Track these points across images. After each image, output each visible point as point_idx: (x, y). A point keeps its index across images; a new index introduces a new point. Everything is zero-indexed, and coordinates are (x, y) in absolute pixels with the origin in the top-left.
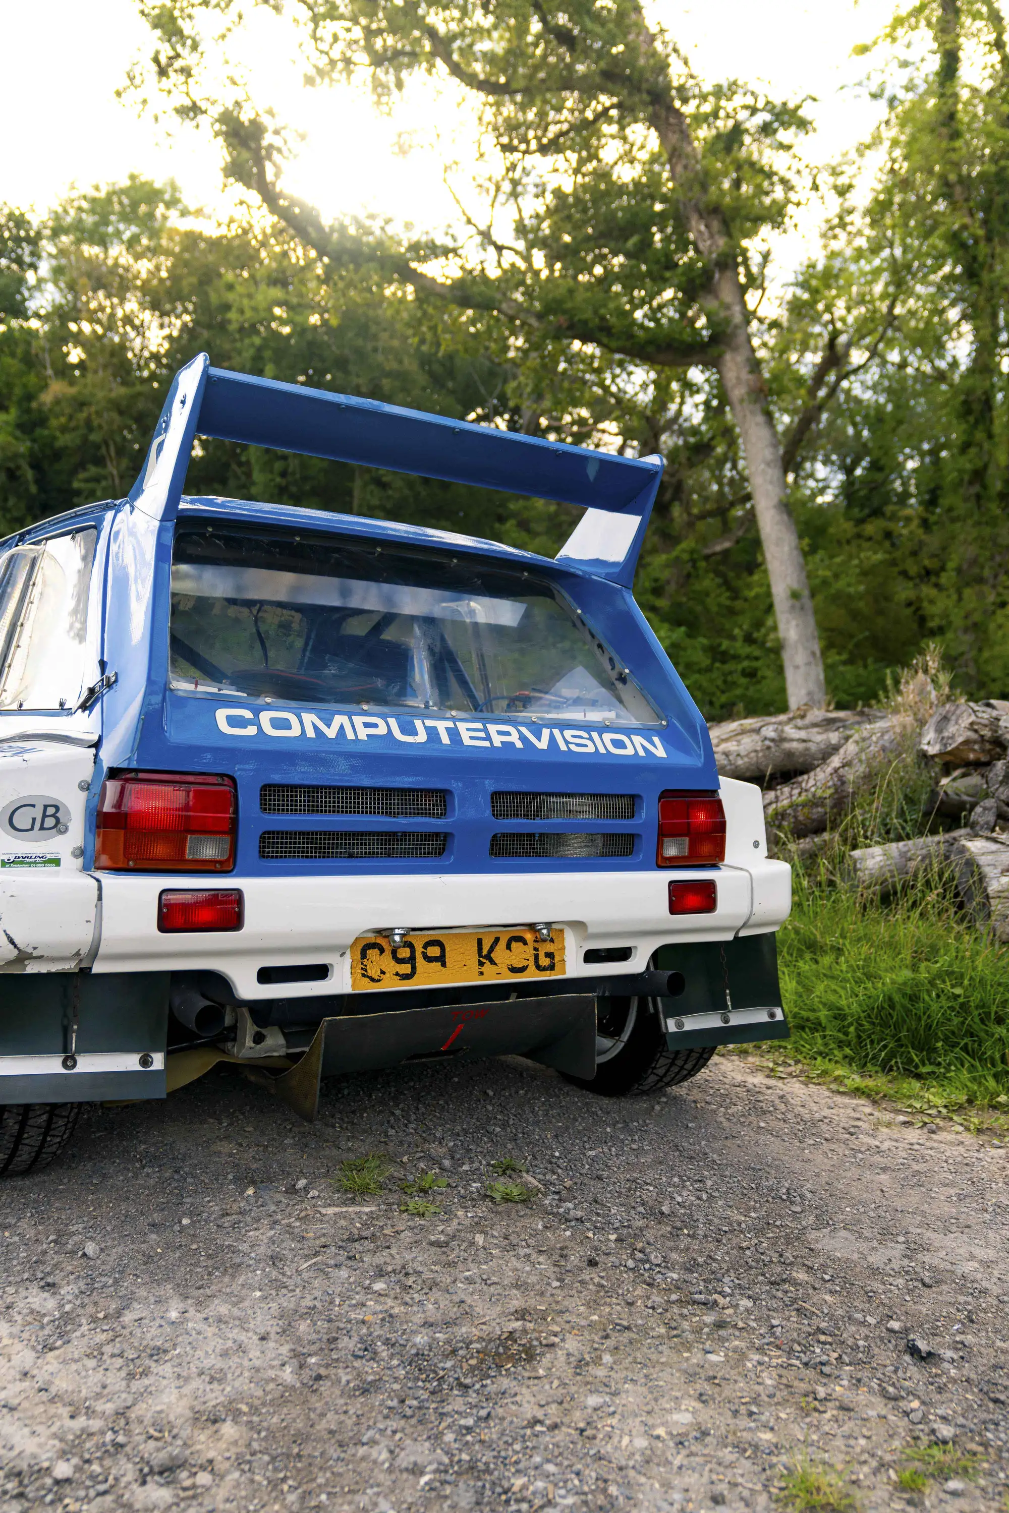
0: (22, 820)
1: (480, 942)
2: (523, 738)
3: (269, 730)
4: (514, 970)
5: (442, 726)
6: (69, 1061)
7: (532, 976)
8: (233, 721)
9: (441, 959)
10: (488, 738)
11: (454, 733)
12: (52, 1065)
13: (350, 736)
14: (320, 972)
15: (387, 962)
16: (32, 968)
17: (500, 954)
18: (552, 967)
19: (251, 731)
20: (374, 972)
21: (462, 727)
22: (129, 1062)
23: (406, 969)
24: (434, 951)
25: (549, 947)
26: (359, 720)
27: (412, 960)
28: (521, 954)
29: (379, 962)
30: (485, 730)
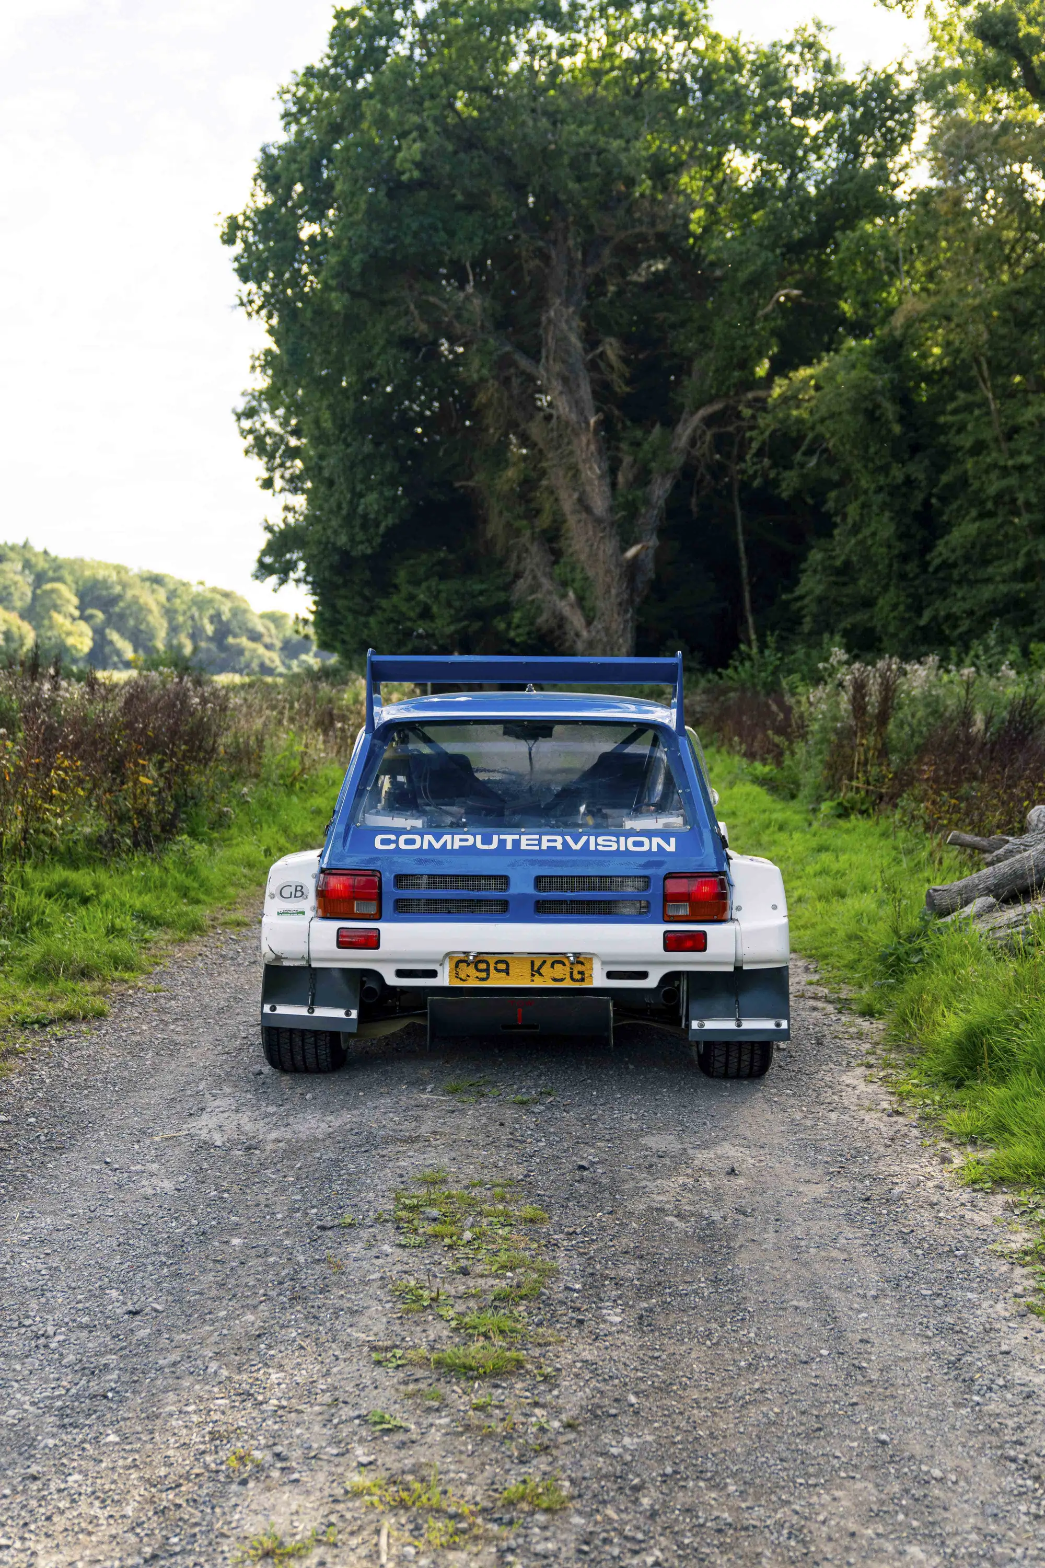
0: (286, 893)
1: (532, 963)
2: (565, 843)
3: (402, 846)
4: (555, 980)
5: (509, 839)
6: (311, 1010)
7: (568, 984)
8: (384, 842)
9: (507, 972)
10: (540, 844)
11: (516, 843)
12: (302, 1011)
13: (449, 847)
14: (432, 974)
15: (471, 971)
16: (286, 963)
17: (545, 970)
18: (583, 980)
19: (392, 846)
20: (463, 976)
21: (524, 838)
22: (340, 1013)
23: (484, 975)
24: (502, 966)
25: (579, 968)
26: (457, 837)
27: (487, 970)
28: (559, 971)
29: (465, 970)
30: (540, 840)
